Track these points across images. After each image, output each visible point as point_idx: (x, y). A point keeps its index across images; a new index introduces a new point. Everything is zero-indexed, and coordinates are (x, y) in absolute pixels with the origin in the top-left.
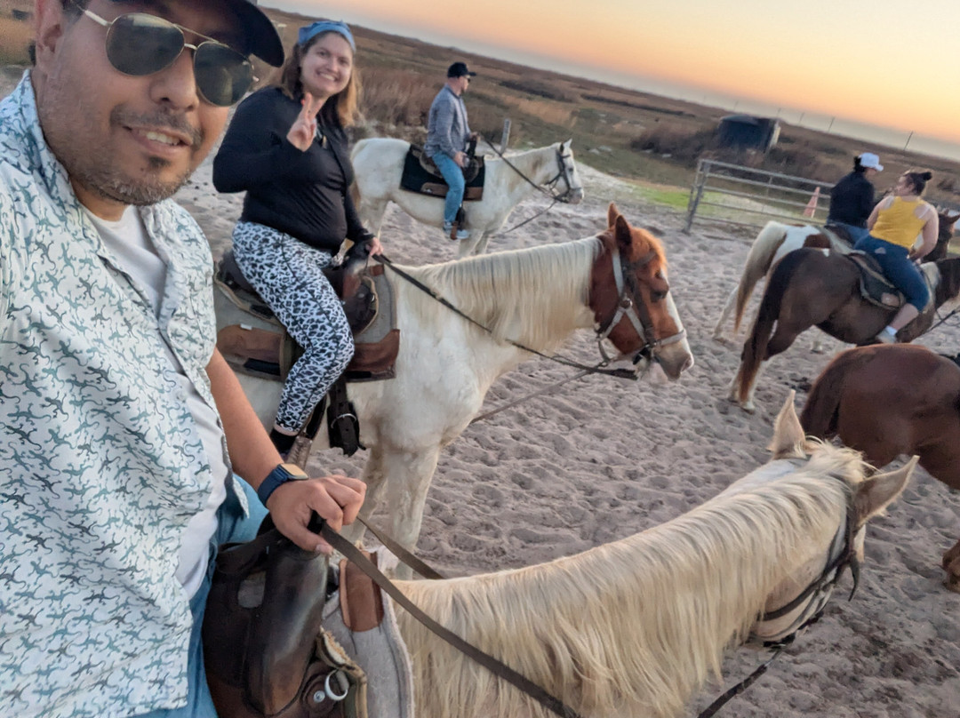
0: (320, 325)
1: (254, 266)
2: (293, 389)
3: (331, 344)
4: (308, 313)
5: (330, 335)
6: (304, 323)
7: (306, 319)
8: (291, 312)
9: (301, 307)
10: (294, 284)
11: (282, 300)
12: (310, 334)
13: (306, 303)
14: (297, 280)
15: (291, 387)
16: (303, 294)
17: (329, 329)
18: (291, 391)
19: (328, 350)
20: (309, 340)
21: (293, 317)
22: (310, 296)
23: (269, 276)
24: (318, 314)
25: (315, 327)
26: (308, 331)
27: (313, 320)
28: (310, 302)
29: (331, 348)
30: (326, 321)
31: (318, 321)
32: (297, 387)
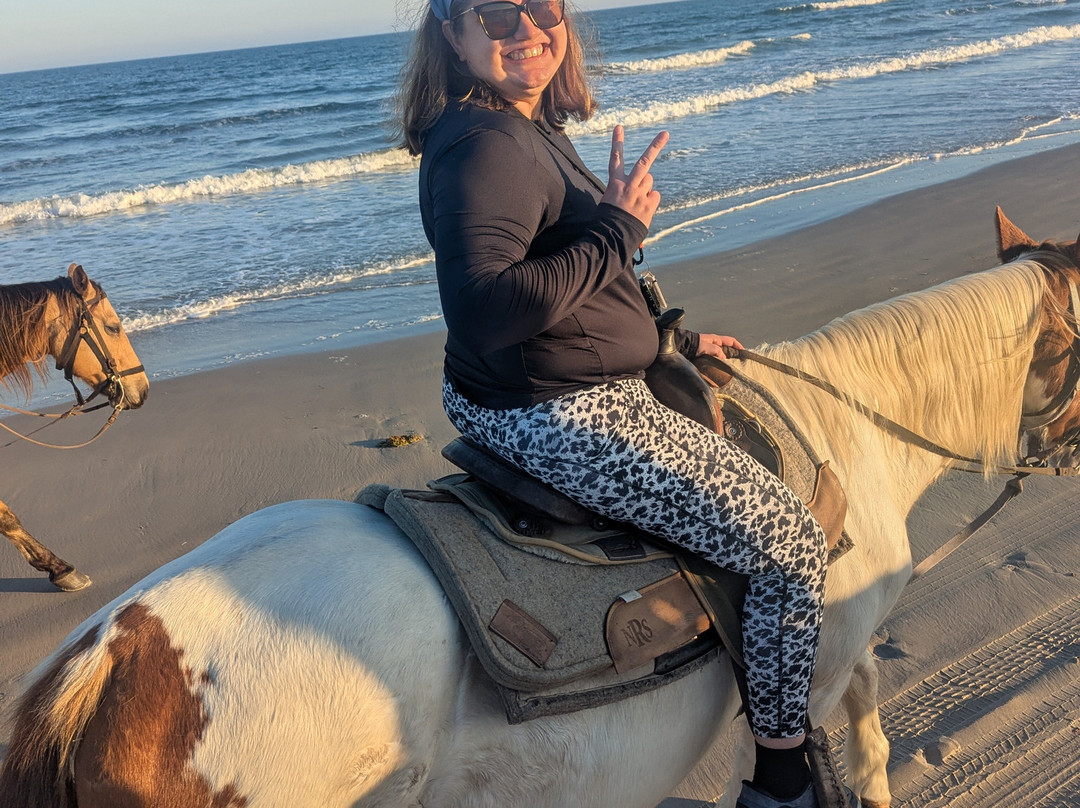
0: (776, 521)
1: (619, 477)
2: (785, 659)
3: (807, 543)
4: (748, 509)
5: (799, 529)
6: (748, 530)
7: (748, 523)
8: (717, 522)
9: (732, 503)
10: (698, 468)
11: (690, 510)
12: (766, 546)
13: (736, 492)
14: (698, 458)
15: (779, 659)
16: (722, 478)
17: (792, 518)
18: (782, 665)
19: (808, 557)
20: (768, 557)
21: (722, 531)
22: (734, 477)
23: (654, 478)
24: (765, 502)
25: (771, 526)
26: (759, 543)
27: (761, 518)
28: (741, 486)
29: (809, 551)
30: (782, 507)
31: (771, 515)
32: (791, 652)
